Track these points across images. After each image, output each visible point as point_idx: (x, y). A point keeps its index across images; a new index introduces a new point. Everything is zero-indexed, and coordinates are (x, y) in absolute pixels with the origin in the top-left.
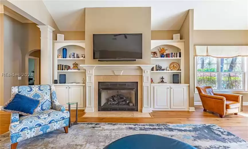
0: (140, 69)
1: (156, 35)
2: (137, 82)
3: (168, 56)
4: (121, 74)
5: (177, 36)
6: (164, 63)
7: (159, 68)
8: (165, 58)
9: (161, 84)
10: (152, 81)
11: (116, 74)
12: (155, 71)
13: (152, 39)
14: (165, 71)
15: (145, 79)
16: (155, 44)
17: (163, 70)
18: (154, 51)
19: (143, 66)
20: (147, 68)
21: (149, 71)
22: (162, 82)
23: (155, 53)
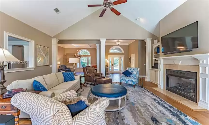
2: (196, 73)
4: (180, 64)
11: (176, 64)
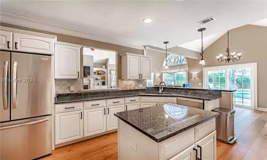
0: (89, 80)
1: (96, 65)
2: (88, 85)
3: (100, 74)
5: (104, 67)
6: (99, 77)
7: (97, 79)
8: (99, 75)
9: (98, 86)
10: (94, 85)
12: (95, 81)
13: (94, 67)
14: (99, 81)
15: (91, 84)
16: (95, 69)
17: (99, 80)
18: (95, 72)
19: (90, 79)
20: (92, 80)
21: (93, 81)
22: (98, 85)
23: (95, 73)
